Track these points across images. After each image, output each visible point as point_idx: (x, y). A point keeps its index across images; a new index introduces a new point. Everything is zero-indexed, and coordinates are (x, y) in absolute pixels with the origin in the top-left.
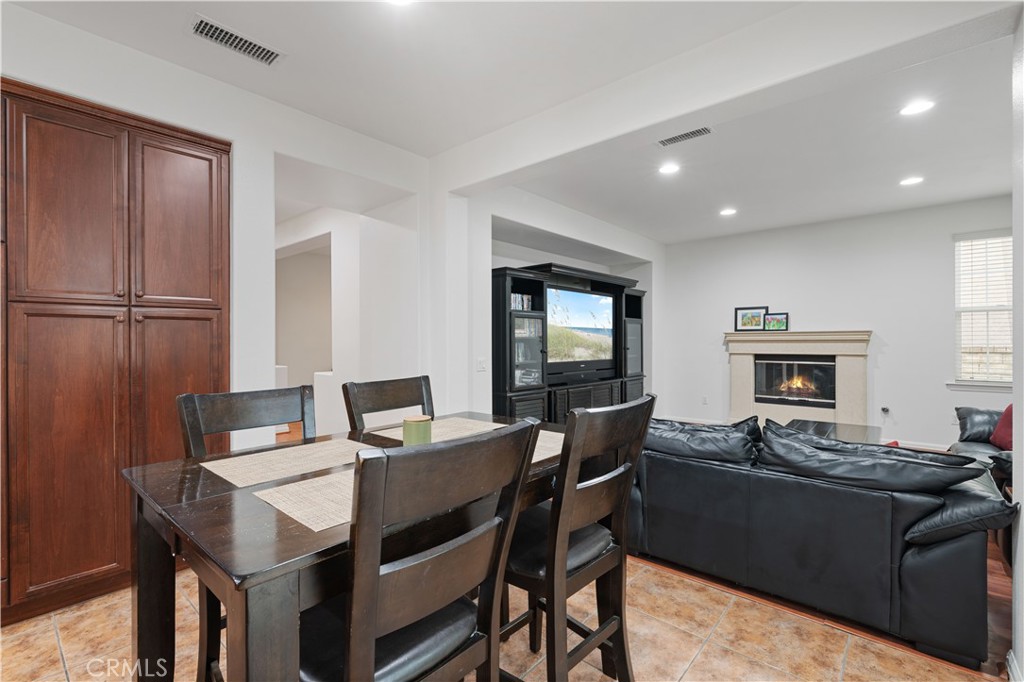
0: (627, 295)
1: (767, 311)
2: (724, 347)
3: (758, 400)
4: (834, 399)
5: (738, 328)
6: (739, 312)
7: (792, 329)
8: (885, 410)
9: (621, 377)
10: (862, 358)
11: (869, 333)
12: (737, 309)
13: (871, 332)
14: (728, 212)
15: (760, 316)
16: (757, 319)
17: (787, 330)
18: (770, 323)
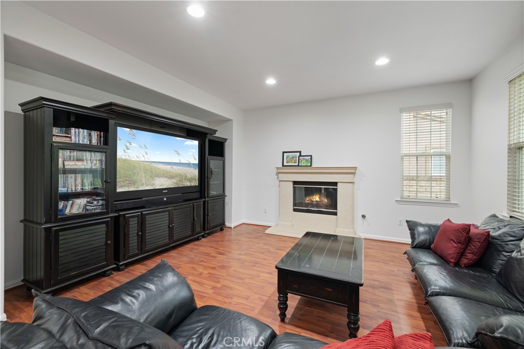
0: (209, 140)
1: (300, 154)
2: (277, 176)
3: (295, 210)
4: (336, 209)
5: (284, 165)
6: (285, 154)
7: (314, 165)
8: (364, 216)
9: (205, 198)
10: (352, 184)
11: (355, 168)
12: (284, 153)
13: (356, 168)
14: (271, 81)
15: (296, 157)
16: (295, 159)
17: (311, 166)
18: (302, 161)
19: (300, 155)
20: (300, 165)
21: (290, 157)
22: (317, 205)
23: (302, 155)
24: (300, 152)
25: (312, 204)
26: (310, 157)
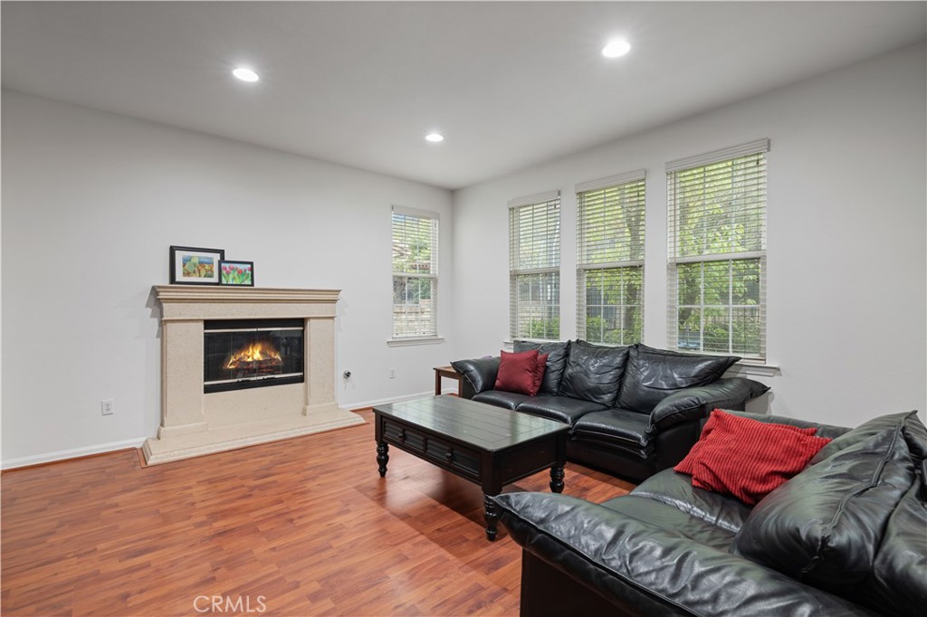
1: (223, 256)
2: (151, 310)
3: (208, 390)
5: (177, 280)
6: (177, 252)
8: (347, 375)
10: (330, 321)
11: (337, 292)
12: (173, 250)
15: (212, 263)
16: (207, 267)
17: (252, 285)
18: (228, 273)
19: (222, 260)
20: (224, 282)
21: (195, 260)
22: (259, 368)
23: (226, 259)
24: (222, 252)
25: (248, 369)
26: (249, 266)
